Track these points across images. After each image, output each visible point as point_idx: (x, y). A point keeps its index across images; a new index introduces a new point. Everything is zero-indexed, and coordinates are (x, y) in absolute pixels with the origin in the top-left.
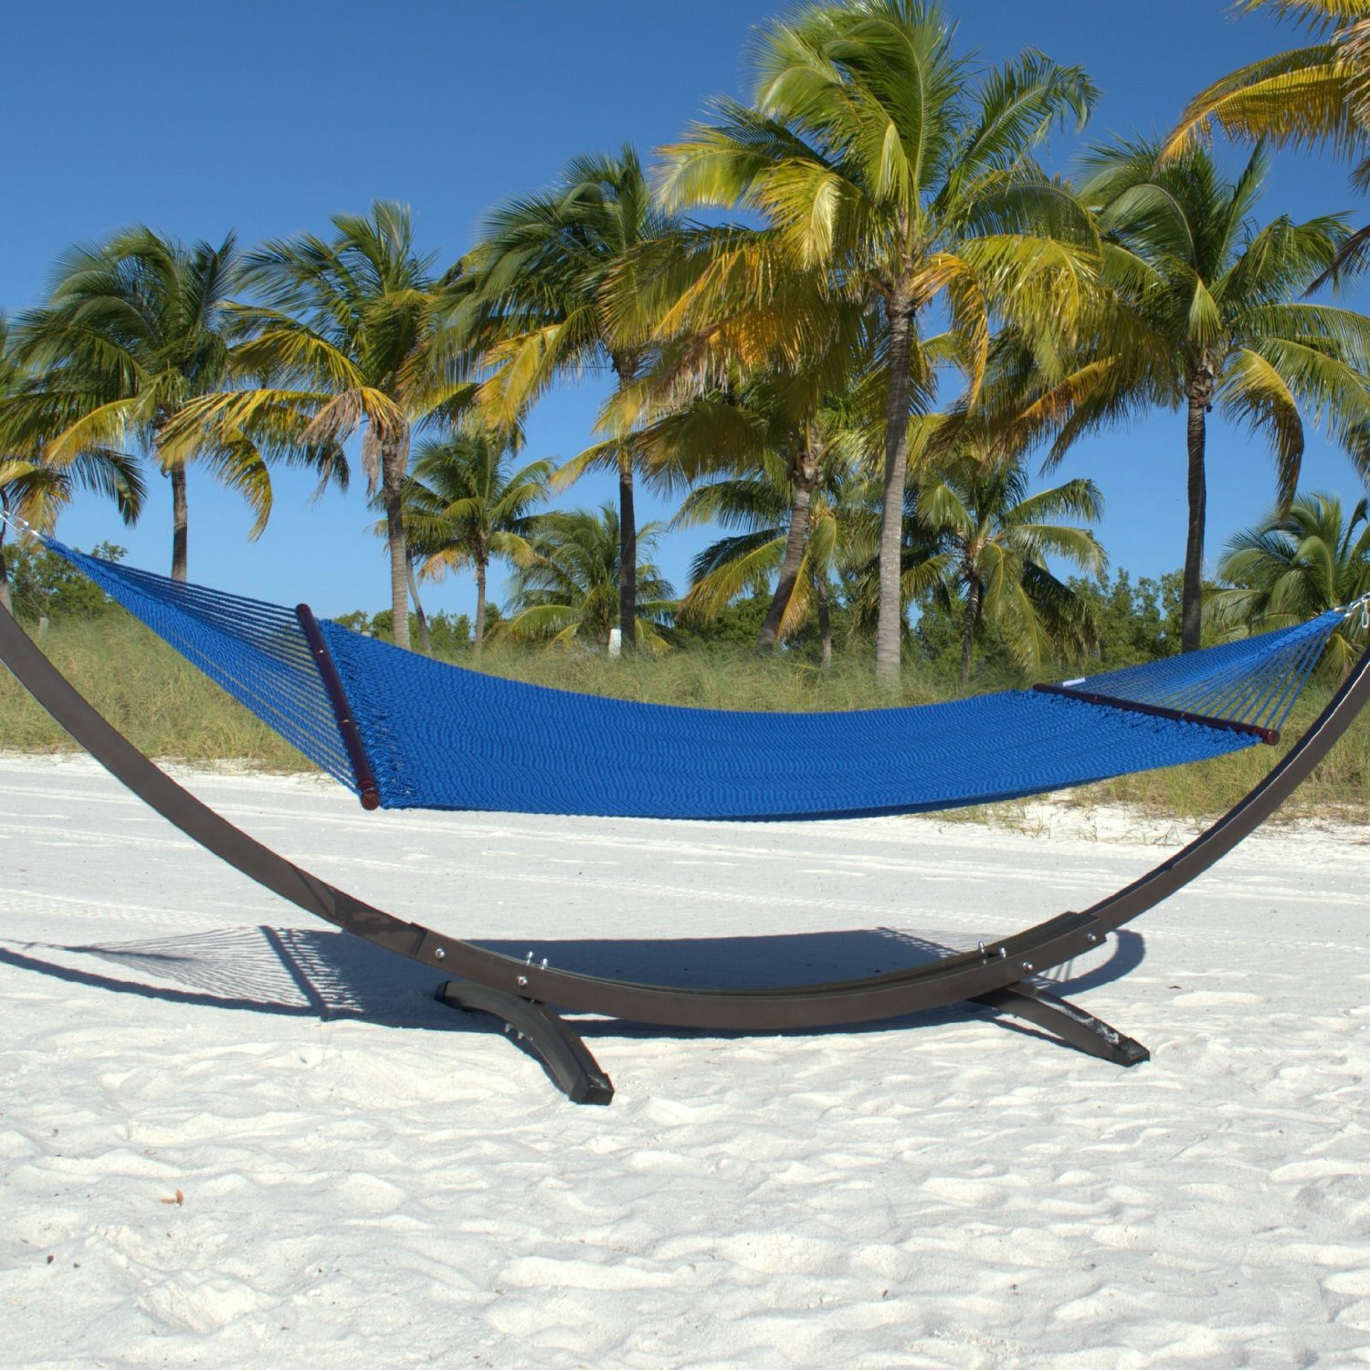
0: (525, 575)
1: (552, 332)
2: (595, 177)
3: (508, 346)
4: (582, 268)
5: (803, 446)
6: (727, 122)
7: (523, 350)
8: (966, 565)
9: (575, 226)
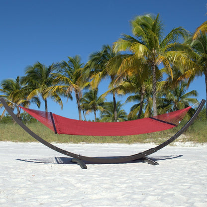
0: (102, 112)
1: (101, 73)
2: (106, 48)
3: (94, 76)
4: (105, 62)
5: (142, 88)
6: (124, 37)
7: (96, 76)
8: (175, 106)
9: (103, 56)
